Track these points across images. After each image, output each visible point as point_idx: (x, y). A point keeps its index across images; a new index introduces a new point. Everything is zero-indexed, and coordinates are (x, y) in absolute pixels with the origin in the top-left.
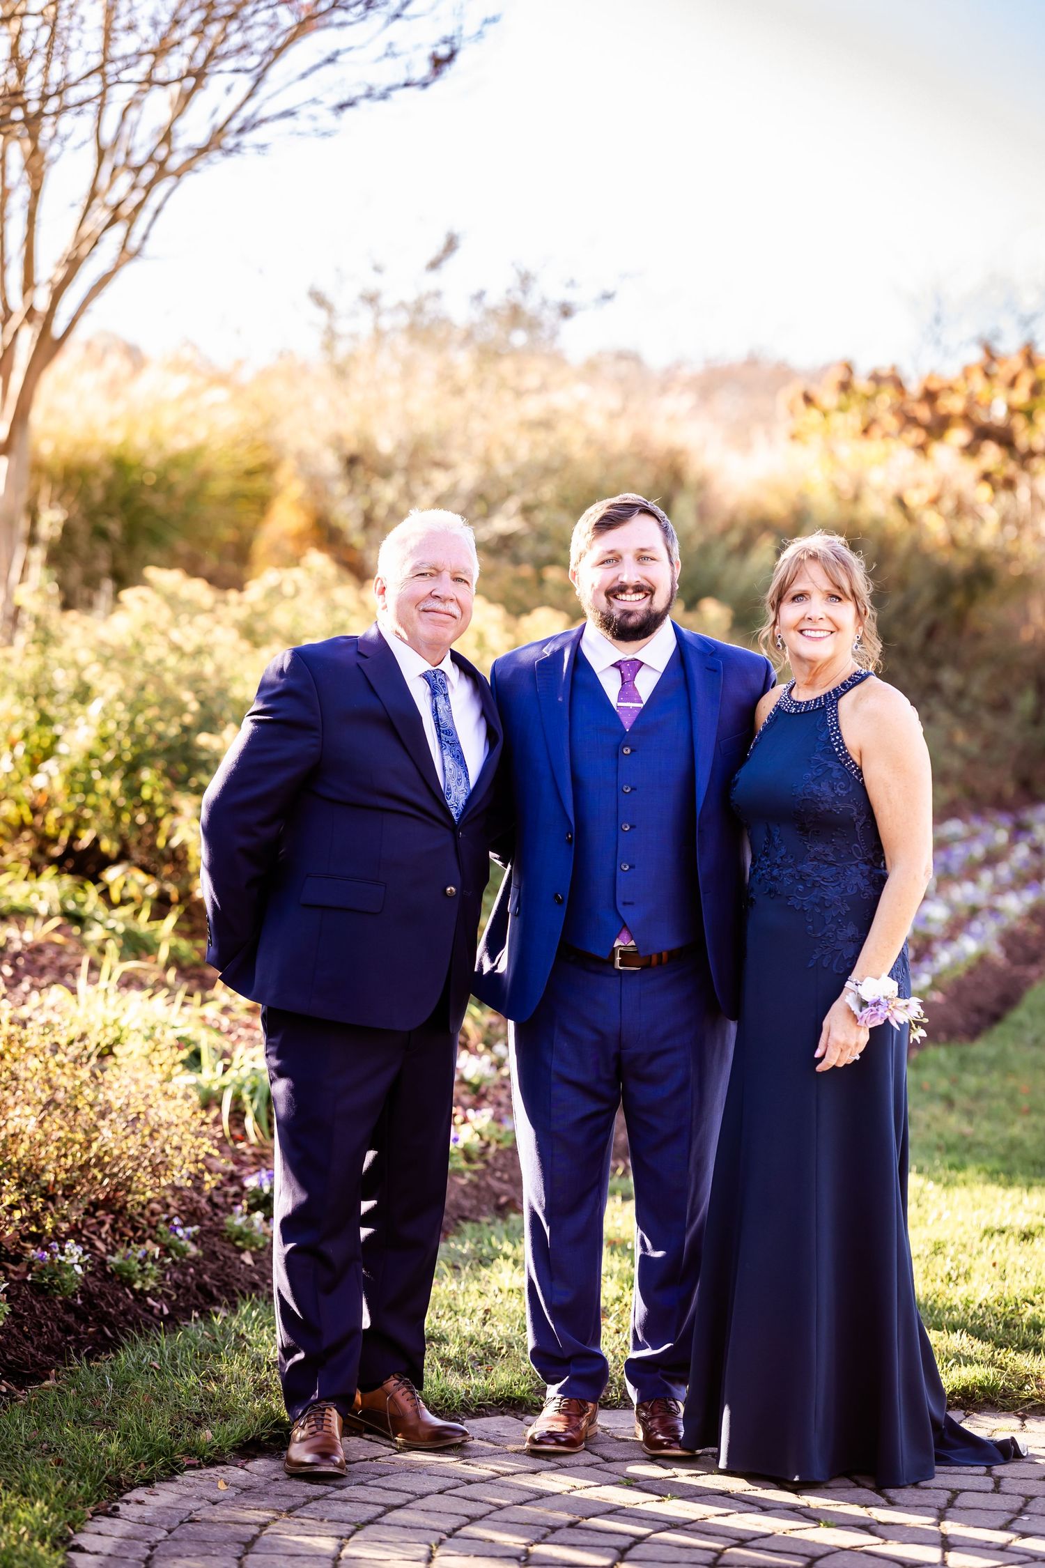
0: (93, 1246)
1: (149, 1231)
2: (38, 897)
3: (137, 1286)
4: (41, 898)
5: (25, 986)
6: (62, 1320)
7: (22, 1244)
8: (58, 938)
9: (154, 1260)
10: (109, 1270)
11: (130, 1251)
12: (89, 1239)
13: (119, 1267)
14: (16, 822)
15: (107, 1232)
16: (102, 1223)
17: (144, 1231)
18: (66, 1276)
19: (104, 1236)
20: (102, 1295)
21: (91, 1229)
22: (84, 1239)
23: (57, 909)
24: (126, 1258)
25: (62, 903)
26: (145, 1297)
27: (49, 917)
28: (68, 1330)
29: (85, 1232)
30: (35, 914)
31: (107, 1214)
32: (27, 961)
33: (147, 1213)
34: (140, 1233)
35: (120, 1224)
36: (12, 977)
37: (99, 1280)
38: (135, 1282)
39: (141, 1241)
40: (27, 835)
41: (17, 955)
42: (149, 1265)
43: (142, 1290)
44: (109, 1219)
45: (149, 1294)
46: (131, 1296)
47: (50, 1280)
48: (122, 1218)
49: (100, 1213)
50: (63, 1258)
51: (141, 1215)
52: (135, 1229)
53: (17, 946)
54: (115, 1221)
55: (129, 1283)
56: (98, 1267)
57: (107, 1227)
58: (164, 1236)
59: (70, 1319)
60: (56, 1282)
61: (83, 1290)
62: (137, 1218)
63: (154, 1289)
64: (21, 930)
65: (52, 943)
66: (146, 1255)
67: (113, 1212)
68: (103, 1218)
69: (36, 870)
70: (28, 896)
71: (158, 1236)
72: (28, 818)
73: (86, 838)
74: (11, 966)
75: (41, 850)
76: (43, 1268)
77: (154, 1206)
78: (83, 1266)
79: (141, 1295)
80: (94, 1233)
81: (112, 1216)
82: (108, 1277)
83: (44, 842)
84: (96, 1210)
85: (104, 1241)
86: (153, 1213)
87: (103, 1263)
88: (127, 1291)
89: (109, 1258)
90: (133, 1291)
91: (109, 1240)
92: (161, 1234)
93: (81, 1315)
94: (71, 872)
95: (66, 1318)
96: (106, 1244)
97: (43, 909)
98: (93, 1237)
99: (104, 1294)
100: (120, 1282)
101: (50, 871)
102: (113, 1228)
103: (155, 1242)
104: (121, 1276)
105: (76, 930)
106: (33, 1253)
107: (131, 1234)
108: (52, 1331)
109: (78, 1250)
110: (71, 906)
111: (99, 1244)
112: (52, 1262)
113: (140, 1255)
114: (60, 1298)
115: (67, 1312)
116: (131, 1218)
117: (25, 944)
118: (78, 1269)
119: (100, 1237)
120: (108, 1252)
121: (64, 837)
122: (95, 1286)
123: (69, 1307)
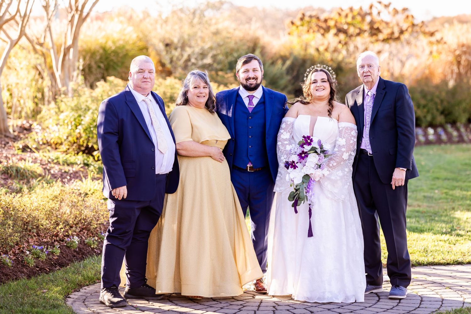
0: (82, 238)
1: (96, 235)
2: (77, 160)
3: (92, 247)
4: (78, 160)
5: (72, 181)
6: (73, 254)
7: (64, 237)
8: (82, 169)
9: (96, 241)
10: (85, 243)
11: (90, 239)
12: (81, 236)
13: (88, 242)
14: (73, 142)
15: (86, 235)
16: (84, 233)
17: (95, 235)
18: (74, 244)
19: (85, 236)
20: (83, 249)
21: (82, 234)
22: (80, 236)
23: (82, 162)
24: (89, 240)
25: (84, 161)
26: (94, 249)
27: (80, 164)
28: (74, 256)
29: (80, 235)
30: (76, 164)
31: (86, 231)
32: (73, 175)
33: (96, 231)
34: (94, 235)
35: (89, 233)
36: (70, 179)
37: (83, 245)
38: (91, 246)
39: (94, 237)
40: (75, 145)
41: (71, 174)
42: (95, 242)
43: (93, 248)
44: (86, 232)
45: (95, 248)
46: (90, 249)
47: (70, 245)
48: (89, 232)
49: (84, 231)
50: (73, 240)
51: (94, 231)
52: (93, 234)
53: (71, 172)
54: (88, 232)
55: (90, 246)
56: (82, 242)
57: (86, 234)
58: (100, 236)
59: (75, 254)
60: (71, 245)
61: (78, 247)
62: (93, 232)
63: (96, 247)
64: (73, 168)
65: (80, 171)
66: (94, 239)
67: (87, 230)
68: (85, 232)
69: (78, 154)
70: (75, 160)
71: (98, 236)
72: (76, 141)
73: (90, 145)
74: (70, 176)
75: (79, 148)
76: (69, 242)
77: (98, 229)
78: (78, 242)
79: (93, 249)
80: (82, 235)
81: (87, 231)
82: (85, 245)
83: (80, 146)
84: (83, 230)
85: (85, 237)
86: (97, 231)
87: (84, 242)
88: (90, 248)
89: (86, 240)
90: (91, 248)
91: (86, 237)
92: (99, 235)
93: (78, 253)
94: (87, 154)
95: (74, 253)
96: (85, 238)
97: (79, 163)
98: (82, 236)
99: (84, 248)
100: (88, 246)
101: (81, 153)
102: (87, 234)
103: (97, 237)
104: (88, 244)
105: (86, 167)
106: (66, 239)
107: (92, 235)
108: (70, 257)
109: (77, 238)
110: (86, 162)
111: (84, 238)
112: (71, 241)
113: (93, 239)
114: (73, 249)
115: (74, 252)
116: (92, 232)
117: (73, 171)
118: (77, 242)
119: (84, 236)
120: (86, 239)
121: (85, 145)
122: (81, 246)
123: (75, 251)
